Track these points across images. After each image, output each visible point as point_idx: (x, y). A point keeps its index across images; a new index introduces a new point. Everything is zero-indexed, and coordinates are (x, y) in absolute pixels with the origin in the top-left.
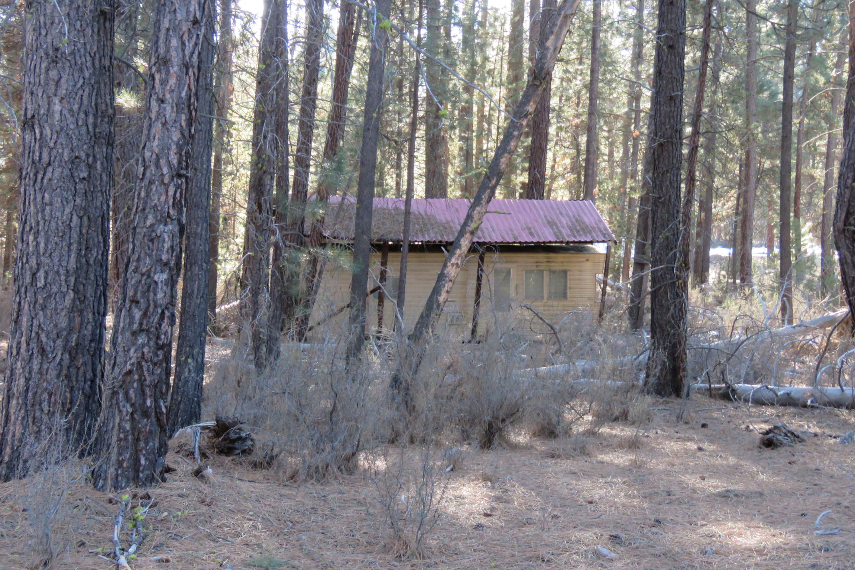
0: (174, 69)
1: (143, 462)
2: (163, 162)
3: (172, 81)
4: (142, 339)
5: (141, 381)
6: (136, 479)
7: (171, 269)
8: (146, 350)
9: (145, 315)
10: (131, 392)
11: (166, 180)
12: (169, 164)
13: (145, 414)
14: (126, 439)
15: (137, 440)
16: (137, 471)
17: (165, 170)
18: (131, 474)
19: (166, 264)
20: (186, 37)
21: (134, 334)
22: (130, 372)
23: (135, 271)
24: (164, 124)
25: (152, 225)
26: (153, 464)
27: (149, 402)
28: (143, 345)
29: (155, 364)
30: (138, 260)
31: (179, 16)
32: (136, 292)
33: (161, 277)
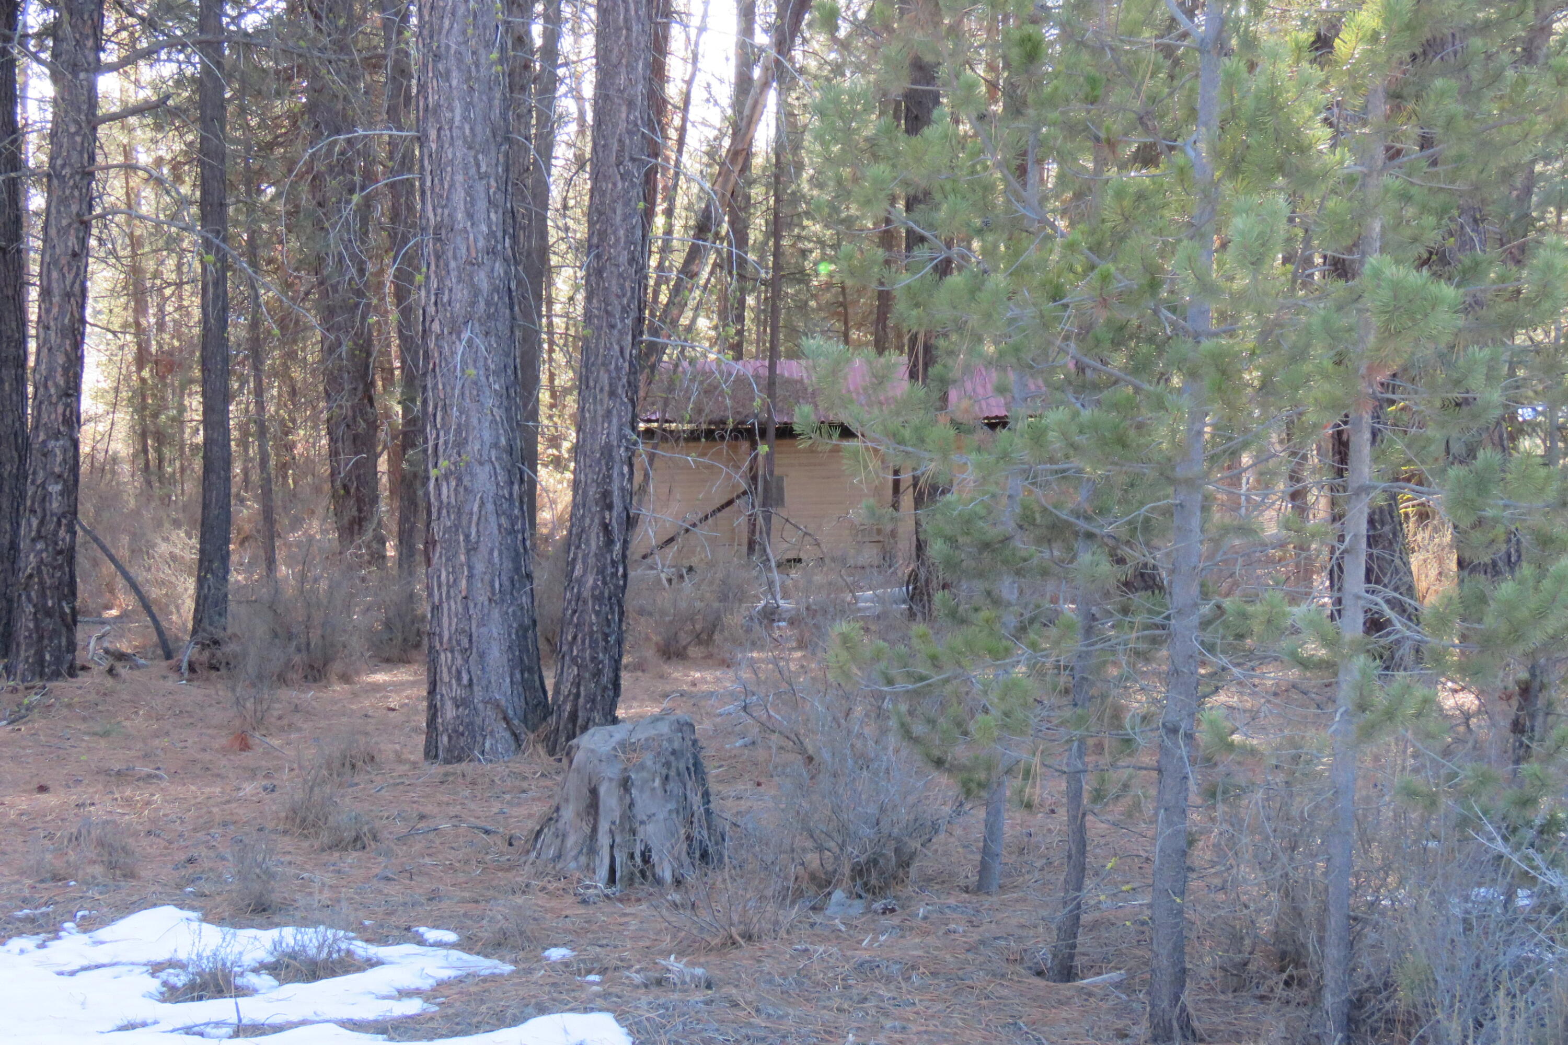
0: (56, 300)
1: (48, 657)
2: (50, 383)
3: (55, 310)
4: (40, 546)
5: (42, 583)
6: (42, 675)
7: (65, 481)
8: (44, 555)
9: (42, 523)
10: (33, 594)
11: (54, 399)
12: (57, 386)
13: (49, 613)
14: (30, 636)
15: (41, 638)
16: (43, 667)
17: (53, 391)
18: (38, 669)
19: (60, 476)
20: (65, 269)
21: (33, 540)
22: (31, 576)
23: (33, 482)
24: (50, 350)
25: (44, 442)
26: (58, 660)
27: (50, 603)
28: (41, 551)
29: (54, 568)
30: (34, 473)
31: (58, 251)
32: (33, 503)
33: (55, 488)
